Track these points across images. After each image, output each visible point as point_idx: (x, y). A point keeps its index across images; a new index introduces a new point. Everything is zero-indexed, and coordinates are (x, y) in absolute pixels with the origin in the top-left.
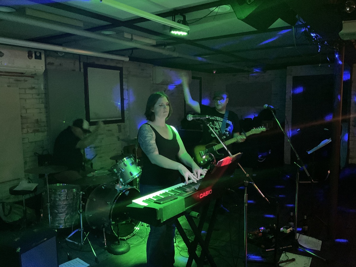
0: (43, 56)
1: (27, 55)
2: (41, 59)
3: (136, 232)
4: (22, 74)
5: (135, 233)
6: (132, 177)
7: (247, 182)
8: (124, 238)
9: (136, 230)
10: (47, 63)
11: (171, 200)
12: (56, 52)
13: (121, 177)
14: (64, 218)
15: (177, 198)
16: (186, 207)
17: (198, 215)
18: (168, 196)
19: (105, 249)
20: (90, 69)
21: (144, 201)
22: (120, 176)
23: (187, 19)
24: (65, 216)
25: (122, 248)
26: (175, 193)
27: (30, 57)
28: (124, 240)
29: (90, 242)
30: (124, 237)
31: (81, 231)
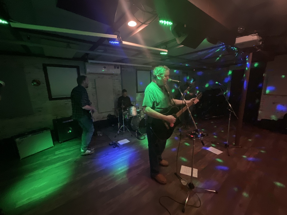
1: (114, 67)
2: (119, 68)
4: (112, 74)
8: (144, 134)
10: (122, 70)
19: (136, 137)
20: (138, 71)
23: (167, 47)
28: (144, 135)
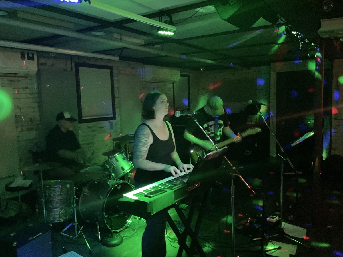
0: (35, 57)
1: (20, 56)
2: (33, 60)
3: (128, 224)
4: (15, 75)
5: (127, 226)
6: (123, 172)
7: (234, 174)
9: (129, 223)
10: (40, 64)
11: (161, 194)
12: (48, 53)
13: (114, 172)
14: (58, 213)
15: (166, 192)
16: (175, 199)
17: (187, 207)
18: (157, 189)
19: (99, 241)
20: (81, 68)
21: (135, 195)
22: (112, 171)
23: (173, 19)
24: (59, 211)
25: (115, 240)
26: (164, 187)
27: (23, 58)
28: (117, 232)
29: (84, 235)
30: (116, 230)
31: (75, 225)
